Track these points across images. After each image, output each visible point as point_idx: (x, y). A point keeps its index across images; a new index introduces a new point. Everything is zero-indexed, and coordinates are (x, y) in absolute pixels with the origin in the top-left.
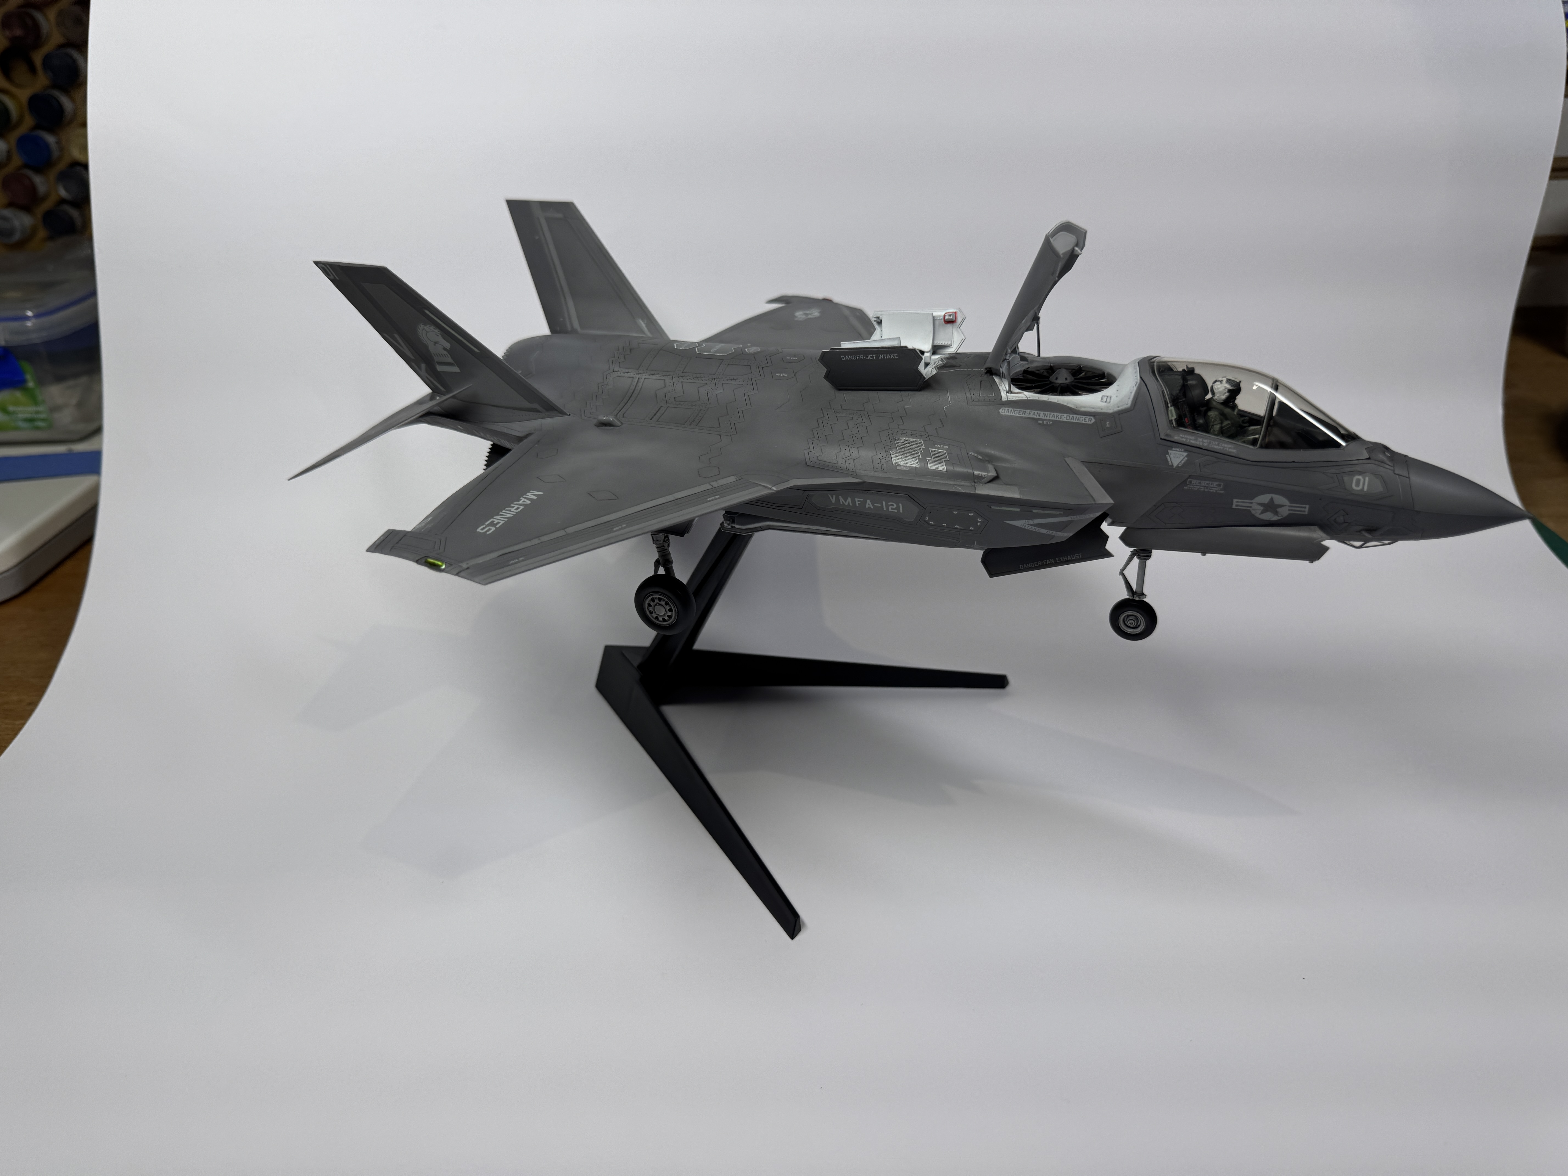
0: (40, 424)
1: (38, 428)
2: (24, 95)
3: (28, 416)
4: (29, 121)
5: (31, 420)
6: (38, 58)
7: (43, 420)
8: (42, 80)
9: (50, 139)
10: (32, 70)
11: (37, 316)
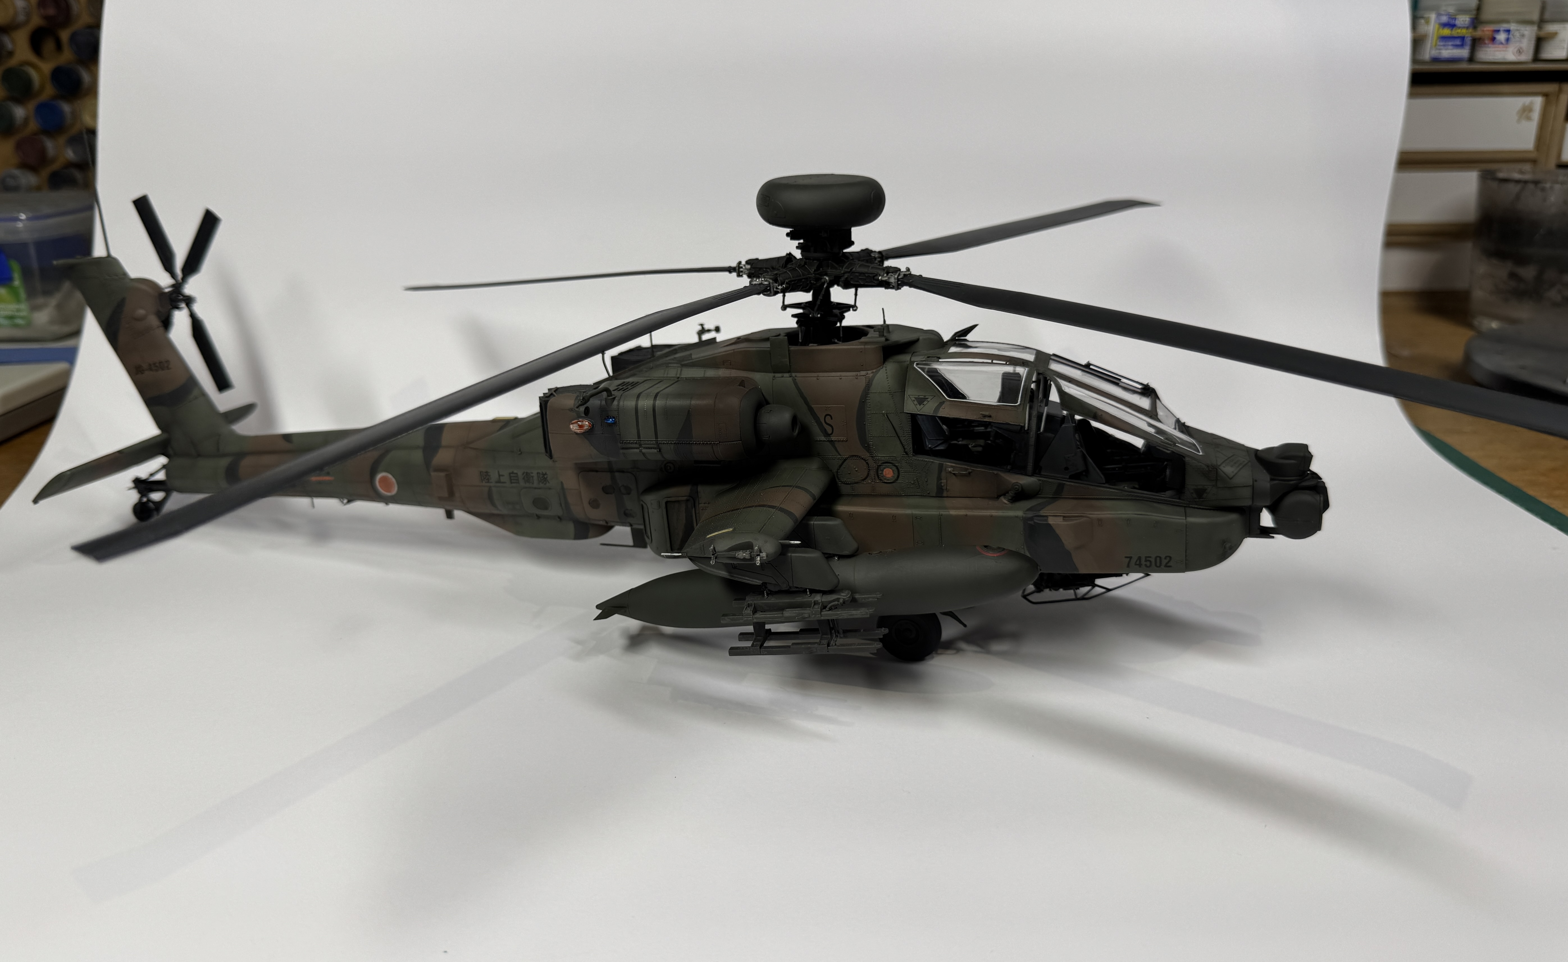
0: (20, 321)
1: (17, 326)
2: (47, 67)
3: (10, 313)
4: (49, 91)
5: (11, 318)
6: (65, 35)
7: (22, 318)
8: (67, 56)
9: (66, 108)
10: (59, 47)
11: (28, 219)
